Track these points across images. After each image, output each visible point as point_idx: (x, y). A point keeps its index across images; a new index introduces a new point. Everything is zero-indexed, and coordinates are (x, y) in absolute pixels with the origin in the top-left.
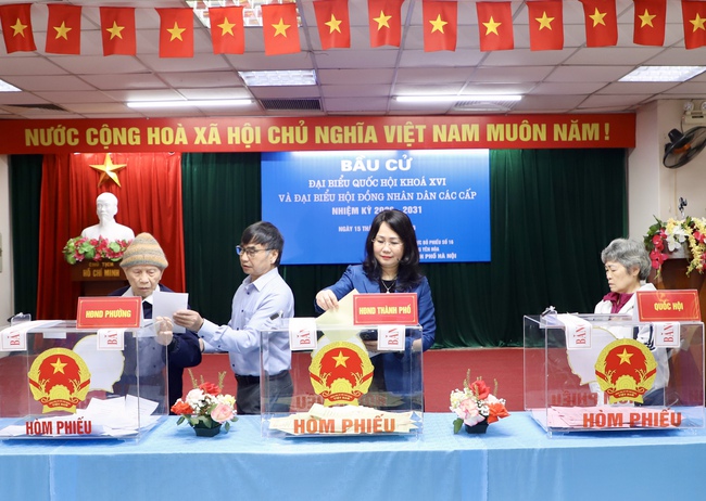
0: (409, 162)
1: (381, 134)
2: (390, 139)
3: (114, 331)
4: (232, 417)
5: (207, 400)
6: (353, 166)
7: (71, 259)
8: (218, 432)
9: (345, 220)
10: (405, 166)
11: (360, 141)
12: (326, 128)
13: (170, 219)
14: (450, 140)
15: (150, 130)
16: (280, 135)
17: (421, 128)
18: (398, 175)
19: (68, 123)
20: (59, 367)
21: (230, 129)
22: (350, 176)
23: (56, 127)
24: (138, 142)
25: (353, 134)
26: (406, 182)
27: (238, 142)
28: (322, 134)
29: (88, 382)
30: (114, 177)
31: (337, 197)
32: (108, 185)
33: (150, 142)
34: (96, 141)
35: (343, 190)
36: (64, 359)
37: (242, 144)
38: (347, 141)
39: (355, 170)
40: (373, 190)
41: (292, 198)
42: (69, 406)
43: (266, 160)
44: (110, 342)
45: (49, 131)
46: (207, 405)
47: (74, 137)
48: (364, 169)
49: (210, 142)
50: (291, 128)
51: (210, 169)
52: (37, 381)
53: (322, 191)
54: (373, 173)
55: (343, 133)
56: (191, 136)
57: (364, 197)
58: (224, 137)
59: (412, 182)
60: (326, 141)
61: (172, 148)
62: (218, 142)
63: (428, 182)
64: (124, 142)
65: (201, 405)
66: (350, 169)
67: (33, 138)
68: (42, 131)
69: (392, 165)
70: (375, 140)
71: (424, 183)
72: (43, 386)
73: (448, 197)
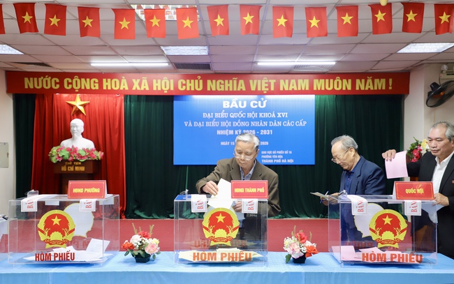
0: (265, 103)
1: (248, 86)
2: (253, 88)
3: (90, 200)
4: (157, 251)
5: (143, 241)
6: (230, 105)
7: (54, 160)
8: (149, 260)
9: (224, 138)
10: (262, 105)
11: (235, 89)
12: (214, 81)
13: (117, 136)
14: (291, 89)
15: (104, 80)
16: (185, 85)
17: (273, 82)
18: (258, 110)
19: (53, 75)
20: (56, 221)
21: (155, 81)
22: (229, 111)
23: (44, 77)
24: (97, 88)
25: (231, 85)
26: (263, 115)
27: (159, 89)
28: (211, 85)
29: (74, 230)
30: (82, 109)
31: (220, 124)
32: (78, 114)
33: (105, 88)
34: (70, 86)
35: (224, 120)
36: (60, 216)
37: (162, 90)
38: (227, 89)
39: (231, 107)
40: (242, 120)
41: (193, 124)
42: (62, 244)
43: (177, 100)
44: (87, 207)
45: (40, 79)
46: (143, 244)
47: (56, 83)
48: (237, 107)
49: (142, 89)
50: (192, 81)
51: (142, 105)
52: (43, 229)
53: (211, 120)
54: (242, 109)
55: (224, 84)
56: (131, 85)
57: (237, 124)
58: (151, 86)
59: (266, 115)
60: (214, 89)
61: (118, 92)
62: (147, 89)
63: (276, 115)
64: (88, 88)
65: (139, 244)
66: (228, 107)
67: (29, 84)
68: (36, 79)
69: (254, 104)
70: (244, 89)
71: (274, 115)
72: (47, 232)
73: (289, 124)
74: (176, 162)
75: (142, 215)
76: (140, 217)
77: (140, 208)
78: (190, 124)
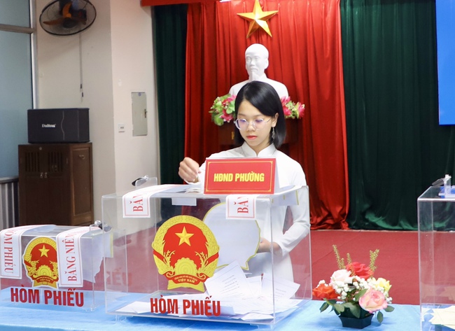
3: (244, 197)
4: (385, 305)
5: (354, 283)
7: (219, 120)
8: (369, 323)
13: (328, 72)
20: (184, 237)
29: (216, 256)
30: (264, 26)
32: (258, 35)
36: (190, 228)
42: (196, 283)
44: (241, 210)
46: (355, 290)
51: (374, 12)
52: (161, 252)
65: (347, 289)
72: (168, 259)
74: (443, 120)
75: (380, 223)
76: (375, 227)
77: (376, 209)
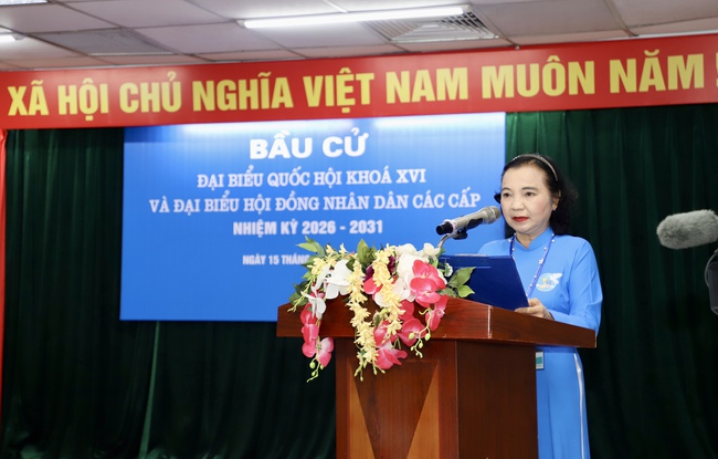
0: (362, 141)
1: (298, 93)
2: (313, 100)
6: (269, 149)
9: (253, 244)
10: (355, 148)
11: (265, 105)
12: (210, 84)
16: (138, 97)
17: (366, 80)
18: (344, 163)
21: (61, 90)
22: (265, 166)
25: (253, 93)
26: (357, 177)
27: (74, 111)
28: (203, 94)
31: (242, 204)
35: (251, 192)
37: (81, 115)
38: (243, 106)
39: (272, 156)
40: (302, 192)
41: (171, 206)
43: (132, 140)
48: (287, 155)
49: (32, 112)
50: (155, 86)
51: (50, 157)
53: (218, 193)
54: (301, 162)
55: (237, 92)
57: (286, 204)
58: (52, 103)
59: (366, 177)
60: (210, 107)
63: (394, 176)
66: (263, 155)
69: (334, 147)
70: (289, 104)
71: (387, 178)
73: (429, 203)
74: (127, 314)
78: (165, 208)
